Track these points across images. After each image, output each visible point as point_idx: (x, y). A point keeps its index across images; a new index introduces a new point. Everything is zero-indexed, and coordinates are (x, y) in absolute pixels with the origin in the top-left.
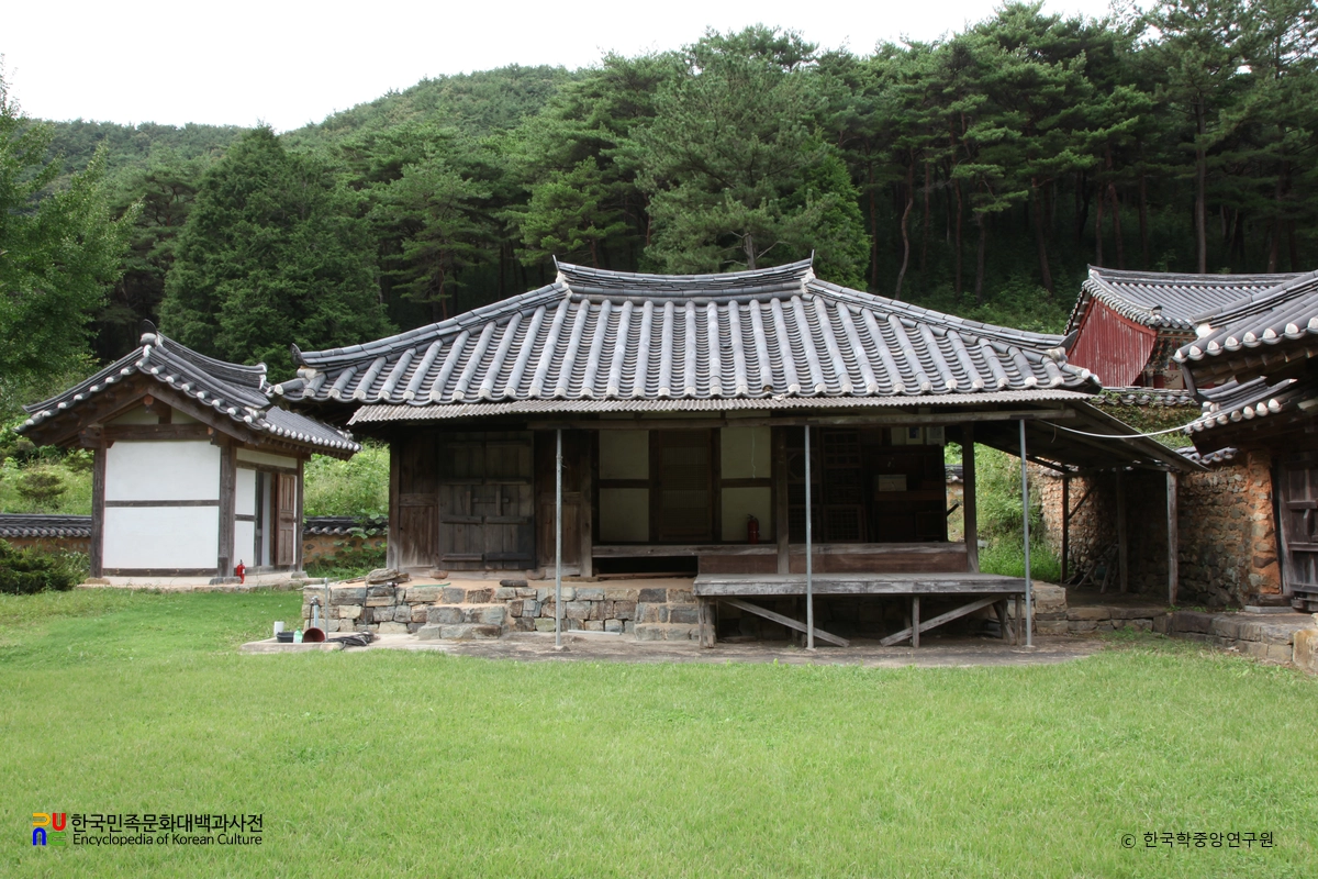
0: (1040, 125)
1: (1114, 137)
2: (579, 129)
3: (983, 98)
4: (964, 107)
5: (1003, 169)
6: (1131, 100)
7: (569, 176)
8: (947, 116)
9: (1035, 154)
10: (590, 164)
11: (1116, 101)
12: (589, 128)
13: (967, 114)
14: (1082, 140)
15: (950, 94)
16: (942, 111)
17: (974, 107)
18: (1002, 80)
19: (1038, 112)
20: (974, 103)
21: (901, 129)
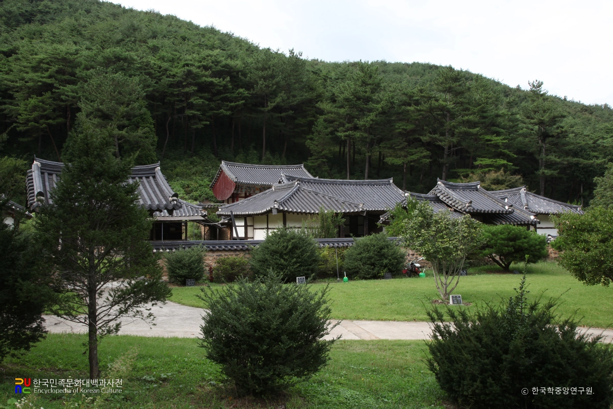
0: (214, 98)
1: (237, 106)
2: (42, 77)
3: (196, 88)
4: (190, 91)
5: (202, 113)
6: (243, 94)
7: (40, 98)
8: (184, 93)
9: (212, 109)
10: (48, 94)
11: (238, 94)
12: (46, 78)
13: (191, 93)
14: (227, 106)
15: (185, 85)
16: (182, 91)
17: (193, 91)
18: (203, 83)
19: (214, 95)
20: (193, 90)
21: (168, 95)
